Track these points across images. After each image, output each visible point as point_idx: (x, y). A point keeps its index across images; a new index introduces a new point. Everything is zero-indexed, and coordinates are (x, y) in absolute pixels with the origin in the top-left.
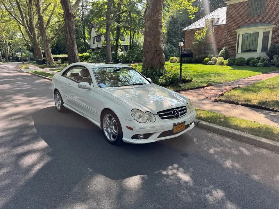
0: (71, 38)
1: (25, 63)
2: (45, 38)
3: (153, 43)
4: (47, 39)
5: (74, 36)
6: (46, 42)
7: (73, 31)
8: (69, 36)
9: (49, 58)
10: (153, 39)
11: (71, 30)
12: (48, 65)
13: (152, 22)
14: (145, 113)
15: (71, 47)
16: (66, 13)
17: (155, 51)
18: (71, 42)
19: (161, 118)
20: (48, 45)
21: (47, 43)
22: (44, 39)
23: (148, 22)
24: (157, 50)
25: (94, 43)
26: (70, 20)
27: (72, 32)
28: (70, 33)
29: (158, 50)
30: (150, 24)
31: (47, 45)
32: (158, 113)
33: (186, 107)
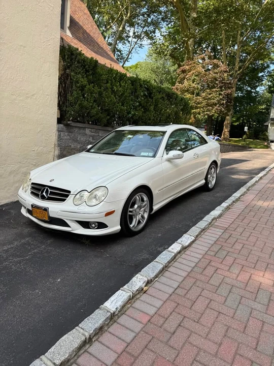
19: (31, 190)
32: (33, 184)
33: (69, 192)
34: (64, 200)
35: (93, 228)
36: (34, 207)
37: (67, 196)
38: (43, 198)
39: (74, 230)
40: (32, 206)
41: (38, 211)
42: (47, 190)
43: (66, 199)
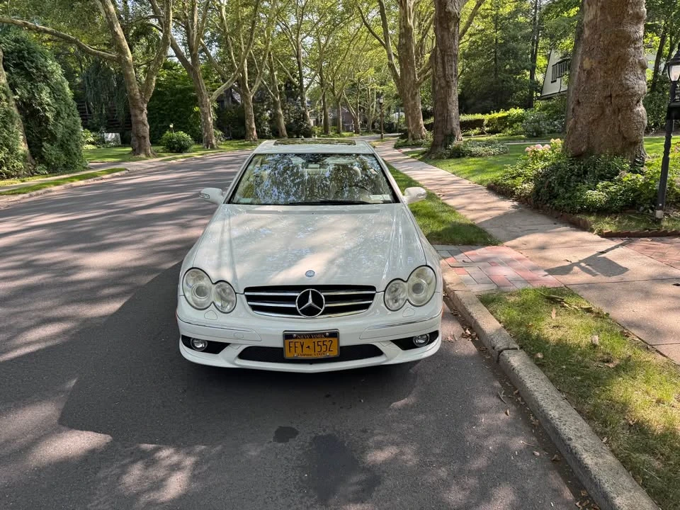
0: (445, 76)
1: (385, 137)
2: (412, 77)
3: (600, 74)
4: (415, 80)
5: (451, 69)
6: (412, 89)
7: (451, 55)
8: (441, 69)
9: (414, 125)
10: (599, 63)
11: (448, 55)
12: (410, 141)
13: (602, 8)
14: (216, 283)
15: (442, 98)
16: (440, 13)
17: (606, 97)
18: (443, 83)
19: (250, 305)
20: (416, 93)
21: (414, 89)
22: (410, 82)
23: (591, 8)
24: (611, 96)
25: (552, 82)
26: (448, 28)
27: (450, 58)
28: (443, 63)
29: (614, 95)
30: (596, 15)
31: (414, 93)
33: (373, 288)
34: (367, 306)
35: (421, 346)
37: (371, 297)
38: (311, 312)
39: (392, 359)
43: (370, 304)
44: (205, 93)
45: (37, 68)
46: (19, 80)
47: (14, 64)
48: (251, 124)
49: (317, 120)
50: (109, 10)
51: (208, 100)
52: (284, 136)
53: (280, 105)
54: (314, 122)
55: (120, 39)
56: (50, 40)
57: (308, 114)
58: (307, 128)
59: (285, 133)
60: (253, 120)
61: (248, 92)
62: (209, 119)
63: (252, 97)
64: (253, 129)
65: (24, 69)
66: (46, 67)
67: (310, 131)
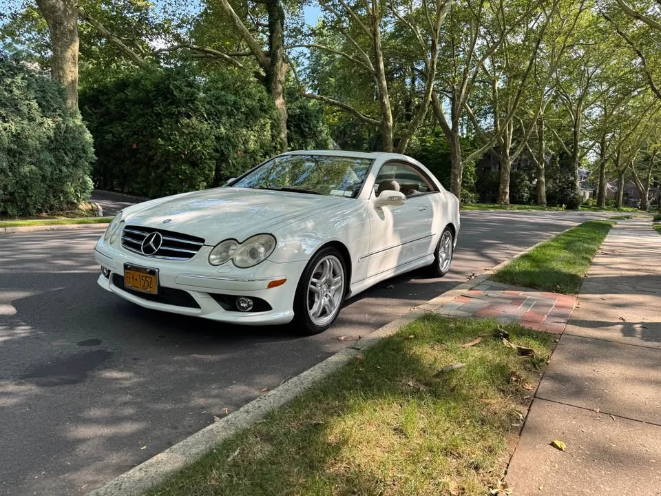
32: (127, 227)
33: (202, 241)
34: (191, 255)
35: (243, 310)
36: (130, 269)
37: (197, 248)
38: (148, 251)
39: (206, 314)
40: (126, 266)
41: (137, 275)
42: (158, 238)
43: (194, 254)
44: (459, 157)
45: (310, 128)
46: (294, 136)
47: (294, 124)
48: (505, 188)
49: (595, 192)
50: (382, 85)
51: (461, 163)
52: (542, 203)
53: (543, 172)
54: (590, 194)
55: (386, 108)
56: (339, 111)
57: (578, 184)
58: (574, 198)
59: (545, 200)
60: (508, 184)
61: (507, 158)
62: (458, 180)
63: (511, 163)
64: (507, 193)
65: (300, 128)
66: (317, 128)
67: (577, 201)
